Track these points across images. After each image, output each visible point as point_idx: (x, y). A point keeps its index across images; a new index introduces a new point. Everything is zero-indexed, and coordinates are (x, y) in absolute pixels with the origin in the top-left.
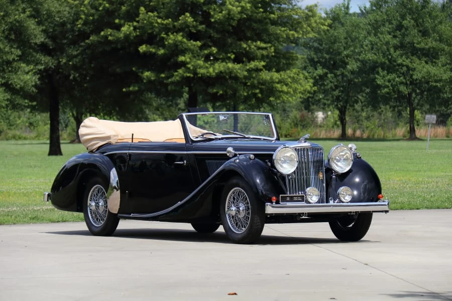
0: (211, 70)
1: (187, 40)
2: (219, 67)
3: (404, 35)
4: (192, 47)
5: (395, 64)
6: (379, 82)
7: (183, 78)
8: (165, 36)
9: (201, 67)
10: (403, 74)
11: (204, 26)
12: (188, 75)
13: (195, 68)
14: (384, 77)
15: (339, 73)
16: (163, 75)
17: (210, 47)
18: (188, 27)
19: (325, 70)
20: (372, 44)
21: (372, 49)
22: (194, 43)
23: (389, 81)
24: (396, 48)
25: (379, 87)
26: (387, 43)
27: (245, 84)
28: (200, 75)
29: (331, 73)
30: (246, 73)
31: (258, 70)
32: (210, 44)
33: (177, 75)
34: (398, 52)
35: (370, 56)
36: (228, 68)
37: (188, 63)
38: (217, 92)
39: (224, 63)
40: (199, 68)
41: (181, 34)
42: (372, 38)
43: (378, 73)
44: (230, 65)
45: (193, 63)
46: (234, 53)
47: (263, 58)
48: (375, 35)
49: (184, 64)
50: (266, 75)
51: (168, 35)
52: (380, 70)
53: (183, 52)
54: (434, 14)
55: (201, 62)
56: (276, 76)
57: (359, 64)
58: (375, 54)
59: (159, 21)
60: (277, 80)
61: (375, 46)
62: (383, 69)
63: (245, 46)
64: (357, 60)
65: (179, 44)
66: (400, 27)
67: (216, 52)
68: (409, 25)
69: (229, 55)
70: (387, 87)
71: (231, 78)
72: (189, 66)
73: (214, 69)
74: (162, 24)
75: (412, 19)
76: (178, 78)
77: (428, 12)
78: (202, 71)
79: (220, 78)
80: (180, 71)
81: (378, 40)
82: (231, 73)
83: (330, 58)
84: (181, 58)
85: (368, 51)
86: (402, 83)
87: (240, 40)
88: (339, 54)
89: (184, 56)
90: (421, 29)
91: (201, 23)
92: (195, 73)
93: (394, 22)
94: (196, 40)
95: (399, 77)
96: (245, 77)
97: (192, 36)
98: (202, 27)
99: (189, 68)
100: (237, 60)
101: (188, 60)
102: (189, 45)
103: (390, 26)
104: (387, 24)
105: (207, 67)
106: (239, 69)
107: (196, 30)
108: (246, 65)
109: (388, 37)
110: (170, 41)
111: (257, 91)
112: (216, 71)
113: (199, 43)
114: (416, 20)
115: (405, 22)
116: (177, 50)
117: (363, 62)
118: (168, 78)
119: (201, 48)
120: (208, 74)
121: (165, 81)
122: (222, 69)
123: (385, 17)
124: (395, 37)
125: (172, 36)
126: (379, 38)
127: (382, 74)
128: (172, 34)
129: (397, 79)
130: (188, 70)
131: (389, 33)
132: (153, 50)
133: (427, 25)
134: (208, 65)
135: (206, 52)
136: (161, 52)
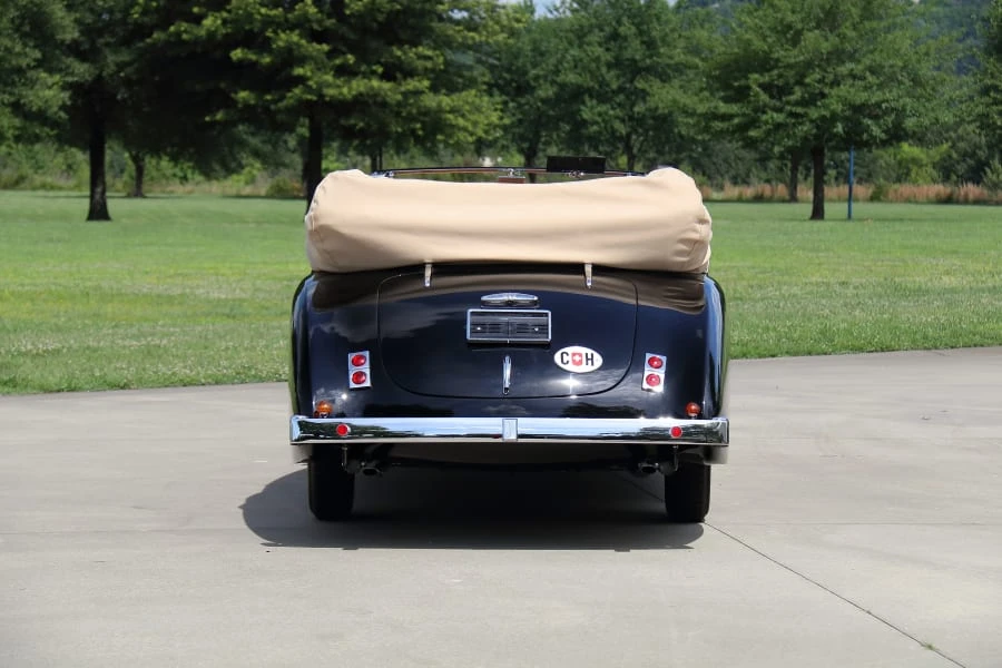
0: (345, 90)
1: (308, 42)
2: (358, 86)
3: (621, 48)
4: (315, 53)
5: (607, 89)
6: (586, 115)
7: (300, 102)
8: (272, 35)
9: (329, 85)
10: (619, 105)
11: (333, 21)
12: (309, 97)
13: (321, 85)
14: (592, 108)
15: (523, 101)
16: (269, 97)
17: (344, 53)
18: (309, 21)
19: (504, 98)
20: (575, 61)
21: (576, 67)
22: (318, 47)
23: (600, 114)
24: (610, 66)
25: (584, 123)
26: (597, 59)
27: (398, 114)
28: (327, 99)
29: (513, 101)
30: (399, 97)
31: (417, 93)
32: (344, 49)
33: (291, 97)
34: (612, 73)
35: (571, 78)
36: (372, 88)
37: (308, 79)
38: (355, 125)
39: (366, 81)
40: (327, 87)
41: (297, 32)
42: (574, 52)
43: (584, 103)
44: (375, 83)
45: (316, 79)
46: (382, 65)
47: (426, 72)
48: (580, 46)
49: (302, 80)
50: (430, 101)
51: (277, 34)
52: (587, 98)
53: (302, 61)
54: (664, 18)
55: (329, 78)
56: (446, 101)
57: (555, 89)
58: (580, 75)
59: (263, 10)
60: (448, 108)
61: (580, 64)
62: (591, 96)
63: (399, 53)
64: (553, 83)
65: (294, 47)
66: (615, 36)
67: (355, 62)
68: (628, 33)
69: (374, 68)
70: (596, 123)
71: (376, 103)
72: (310, 83)
73: (350, 89)
74: (268, 16)
75: (633, 23)
76: (291, 101)
77: (656, 15)
78: (331, 92)
79: (359, 104)
80: (297, 91)
81: (583, 55)
82: (376, 95)
83: (512, 80)
84: (299, 71)
85: (570, 69)
86: (617, 117)
87: (391, 44)
88: (525, 73)
89: (303, 67)
90: (645, 39)
91: (329, 16)
92: (321, 96)
93: (607, 29)
94: (320, 43)
95: (613, 108)
96: (399, 104)
97: (317, 37)
98: (330, 22)
99: (311, 87)
100: (387, 76)
101: (309, 74)
102: (311, 49)
103: (602, 34)
104: (596, 31)
105: (338, 87)
106: (390, 90)
107: (321, 26)
108: (400, 84)
109: (599, 51)
110: (281, 44)
111: (418, 126)
112: (354, 93)
113: (325, 47)
114: (638, 26)
115: (622, 30)
116: (291, 57)
117: (562, 86)
118: (275, 102)
119: (331, 55)
120: (341, 97)
121: (273, 107)
122: (362, 89)
123: (594, 21)
124: (608, 50)
125: (283, 36)
126: (585, 51)
127: (589, 104)
128: (284, 31)
129: (611, 112)
130: (309, 90)
131: (600, 45)
132: (253, 57)
133: (654, 33)
134: (338, 82)
135: (338, 62)
136: (267, 60)
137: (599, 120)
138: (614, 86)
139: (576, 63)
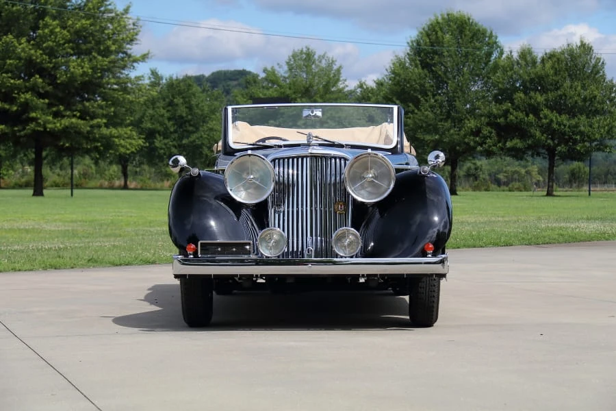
0: (58, 125)
1: (37, 99)
2: (65, 122)
3: (174, 110)
4: (41, 105)
5: (168, 131)
7: (34, 131)
8: (16, 95)
9: (49, 122)
10: (174, 139)
11: (51, 87)
12: (39, 129)
13: (46, 122)
14: (160, 141)
16: (16, 129)
17: (58, 105)
18: (38, 87)
21: (151, 119)
22: (43, 101)
23: (165, 144)
24: (169, 119)
26: (163, 116)
28: (48, 130)
30: (88, 128)
31: (99, 126)
32: (57, 103)
33: (29, 129)
34: (171, 123)
36: (72, 123)
37: (38, 119)
38: (64, 145)
39: (69, 120)
40: (49, 124)
41: (30, 93)
42: (151, 111)
43: (156, 138)
44: (75, 121)
45: (42, 119)
46: (79, 111)
47: (104, 116)
48: (153, 108)
49: (34, 120)
50: (105, 131)
51: (19, 95)
52: (157, 135)
53: (35, 109)
55: (50, 118)
56: (114, 131)
59: (12, 81)
60: (115, 135)
62: (160, 135)
63: (88, 105)
65: (29, 101)
66: (171, 104)
67: (64, 110)
68: (179, 102)
69: (75, 113)
70: (164, 149)
71: (75, 132)
72: (40, 121)
73: (61, 125)
74: (15, 84)
76: (29, 131)
78: (50, 126)
79: (66, 131)
80: (32, 125)
82: (75, 127)
84: (33, 115)
85: (148, 121)
89: (35, 112)
90: (188, 105)
91: (49, 85)
92: (45, 128)
94: (43, 99)
96: (88, 132)
97: (41, 96)
98: (49, 88)
99: (40, 123)
100: (81, 118)
101: (39, 116)
102: (39, 102)
103: (164, 103)
104: (161, 101)
105: (55, 123)
106: (83, 124)
107: (44, 90)
108: (89, 122)
109: (163, 111)
110: (22, 100)
111: (99, 144)
112: (62, 126)
113: (47, 101)
115: (175, 101)
116: (26, 107)
118: (20, 131)
119: (50, 105)
120: (56, 129)
121: (18, 134)
122: (67, 124)
123: (160, 96)
124: (168, 111)
125: (22, 96)
126: (156, 111)
127: (159, 139)
128: (23, 93)
129: (171, 143)
130: (39, 125)
131: (164, 109)
132: (7, 106)
133: (193, 103)
134: (55, 121)
135: (54, 109)
136: (15, 108)
137: (164, 147)
138: (172, 130)
139: (152, 117)
